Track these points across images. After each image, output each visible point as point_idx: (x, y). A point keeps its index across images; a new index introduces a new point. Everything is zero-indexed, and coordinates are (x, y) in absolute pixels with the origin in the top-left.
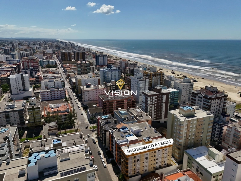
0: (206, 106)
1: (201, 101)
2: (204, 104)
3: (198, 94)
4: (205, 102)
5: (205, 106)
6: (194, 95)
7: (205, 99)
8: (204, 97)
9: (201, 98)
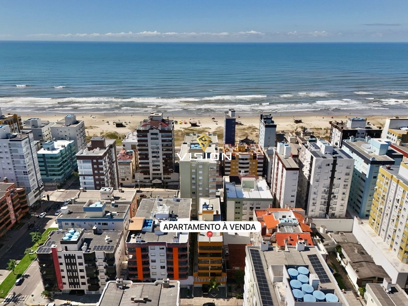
0: (168, 143)
1: (157, 139)
2: (163, 141)
3: (150, 131)
4: (164, 139)
5: (166, 143)
6: (141, 133)
7: (164, 134)
8: (161, 131)
9: (156, 134)
